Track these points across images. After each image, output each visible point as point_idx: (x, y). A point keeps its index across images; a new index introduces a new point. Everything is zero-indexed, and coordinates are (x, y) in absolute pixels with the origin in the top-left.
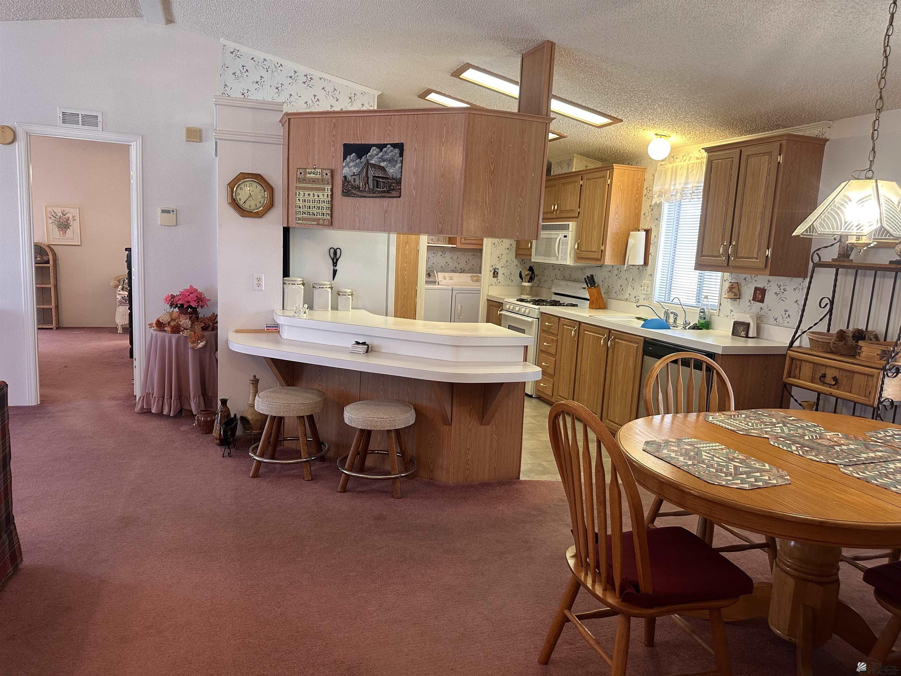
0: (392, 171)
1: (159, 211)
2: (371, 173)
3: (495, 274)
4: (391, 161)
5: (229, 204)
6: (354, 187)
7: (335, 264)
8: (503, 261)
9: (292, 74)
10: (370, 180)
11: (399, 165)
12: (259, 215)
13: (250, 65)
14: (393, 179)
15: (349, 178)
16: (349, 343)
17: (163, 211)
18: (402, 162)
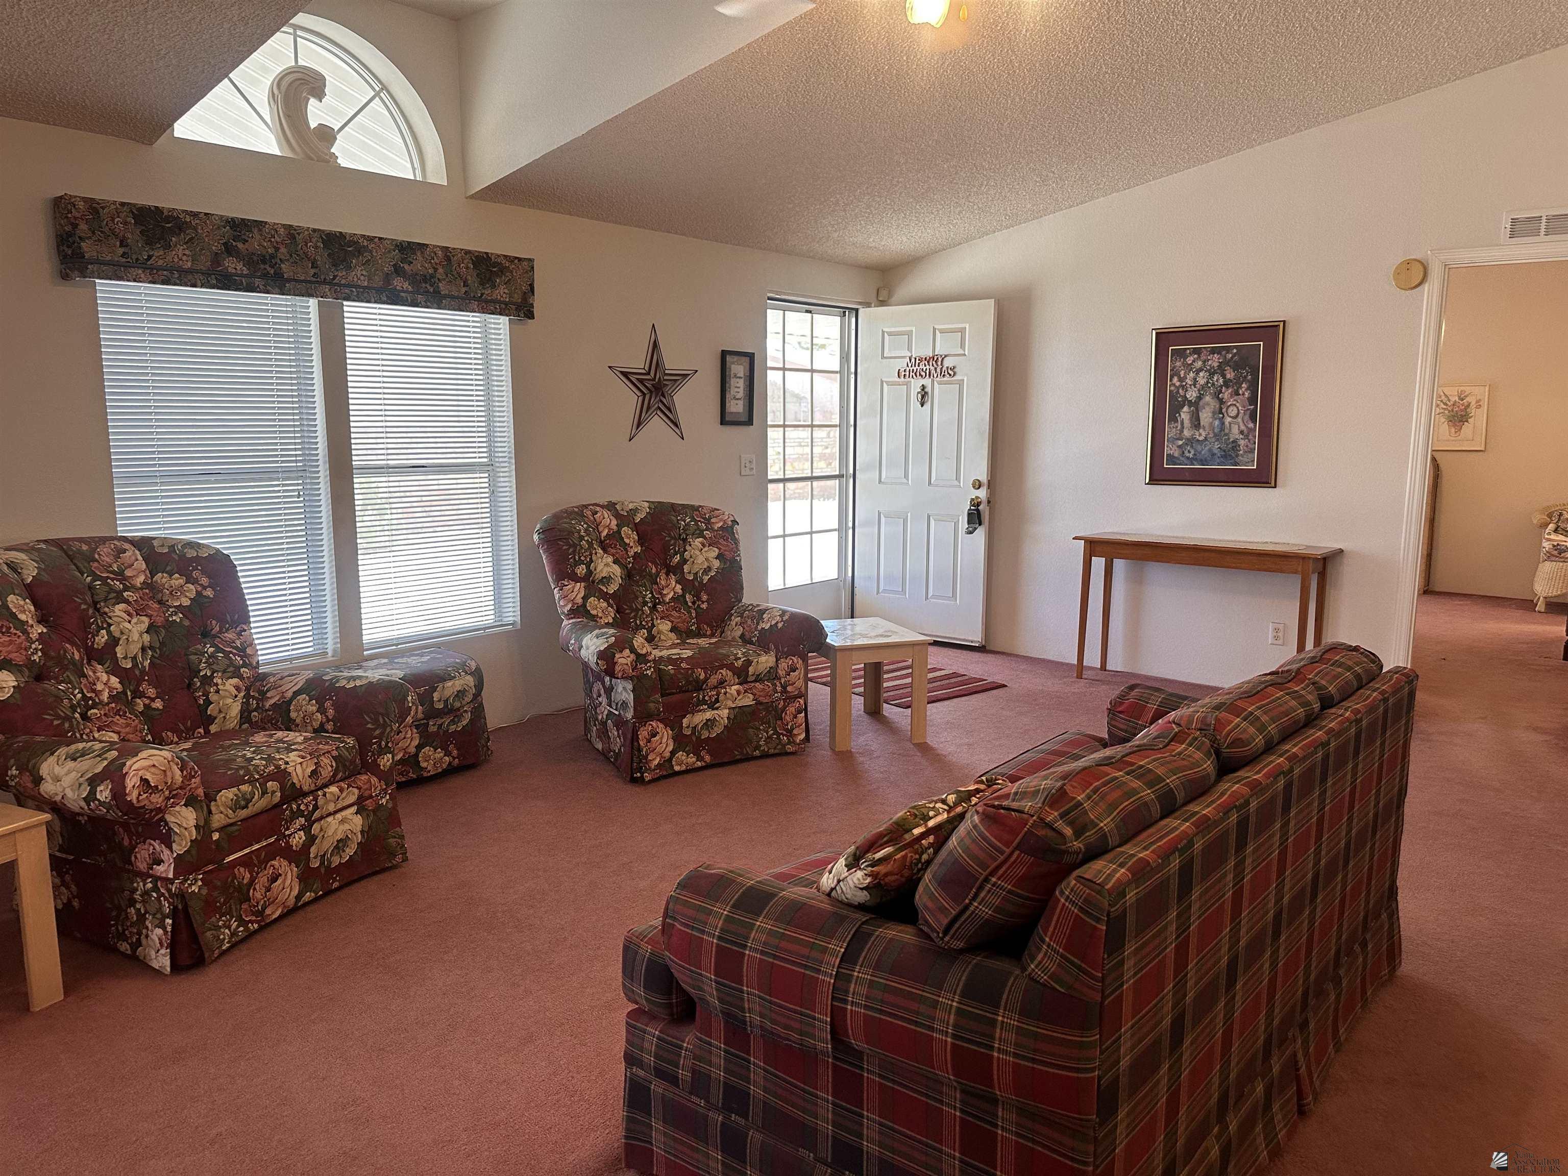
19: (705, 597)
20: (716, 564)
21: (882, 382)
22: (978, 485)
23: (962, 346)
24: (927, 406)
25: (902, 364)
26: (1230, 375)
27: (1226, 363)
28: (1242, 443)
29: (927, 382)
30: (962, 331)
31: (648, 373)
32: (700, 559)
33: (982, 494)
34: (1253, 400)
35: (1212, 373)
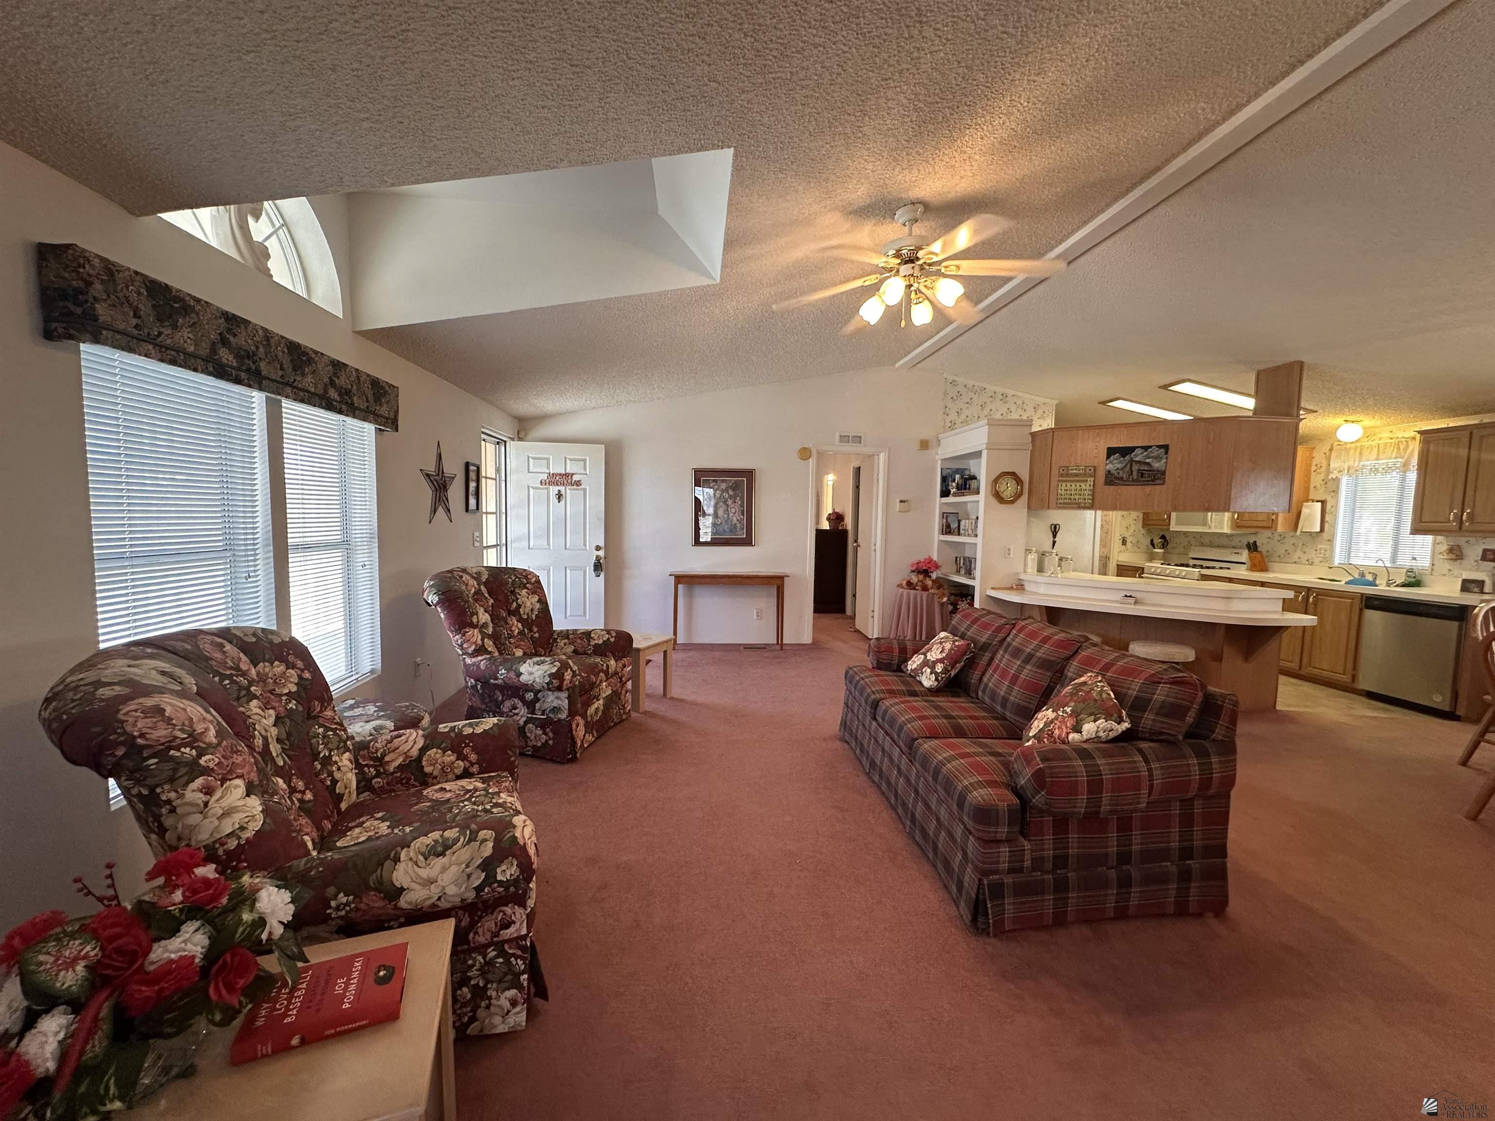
0: (1156, 465)
1: (898, 501)
2: (1135, 467)
3: (1124, 542)
4: (1158, 458)
6: (1116, 478)
7: (1054, 536)
8: (1131, 531)
9: (993, 394)
10: (1135, 473)
11: (1164, 461)
12: (1012, 502)
13: (963, 391)
14: (1158, 471)
15: (1113, 472)
17: (901, 501)
18: (1167, 458)
19: (535, 629)
20: (538, 606)
21: (529, 487)
22: (598, 548)
23: (585, 469)
24: (563, 502)
25: (545, 477)
26: (731, 493)
27: (730, 487)
28: (738, 525)
29: (562, 488)
30: (585, 461)
31: (438, 475)
32: (528, 604)
33: (601, 553)
34: (742, 505)
35: (723, 491)
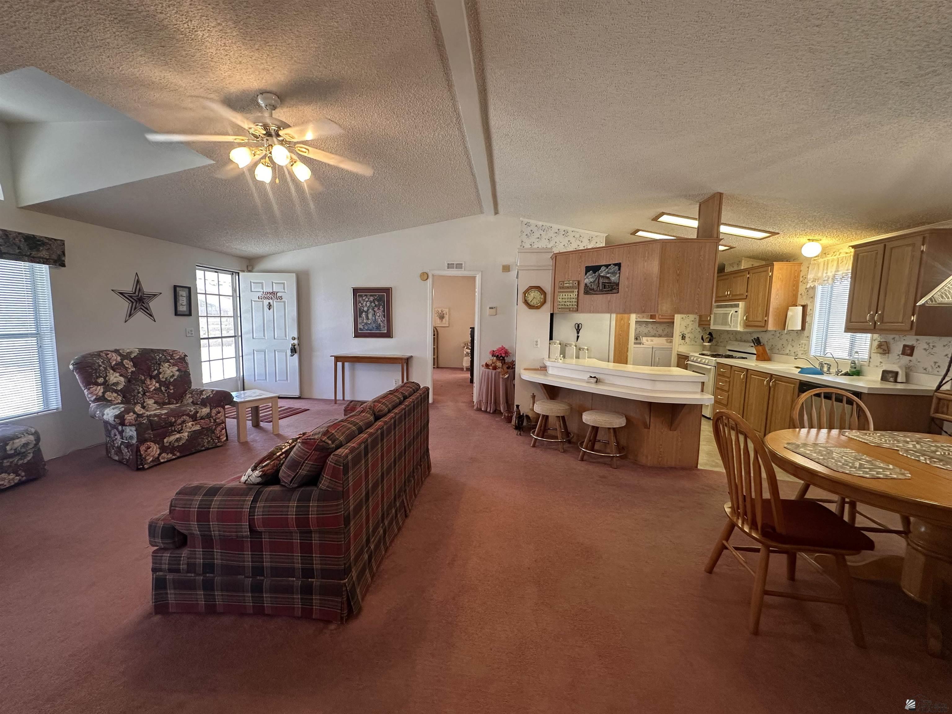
0: (613, 279)
1: (488, 308)
2: (601, 280)
3: (683, 338)
4: (614, 273)
5: (524, 302)
6: (591, 289)
7: (578, 333)
8: (689, 330)
9: (557, 231)
10: (601, 285)
11: (618, 275)
12: (538, 308)
13: (535, 229)
14: (614, 283)
15: (588, 284)
16: (586, 377)
17: (490, 308)
18: (620, 273)
19: (172, 388)
20: (177, 373)
21: (252, 300)
22: (294, 339)
23: (284, 289)
24: (272, 310)
25: (260, 294)
26: (377, 303)
27: (375, 299)
28: (382, 324)
29: (271, 301)
30: (284, 284)
31: (135, 293)
32: (168, 372)
33: (296, 342)
34: (384, 311)
35: (371, 302)
